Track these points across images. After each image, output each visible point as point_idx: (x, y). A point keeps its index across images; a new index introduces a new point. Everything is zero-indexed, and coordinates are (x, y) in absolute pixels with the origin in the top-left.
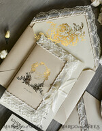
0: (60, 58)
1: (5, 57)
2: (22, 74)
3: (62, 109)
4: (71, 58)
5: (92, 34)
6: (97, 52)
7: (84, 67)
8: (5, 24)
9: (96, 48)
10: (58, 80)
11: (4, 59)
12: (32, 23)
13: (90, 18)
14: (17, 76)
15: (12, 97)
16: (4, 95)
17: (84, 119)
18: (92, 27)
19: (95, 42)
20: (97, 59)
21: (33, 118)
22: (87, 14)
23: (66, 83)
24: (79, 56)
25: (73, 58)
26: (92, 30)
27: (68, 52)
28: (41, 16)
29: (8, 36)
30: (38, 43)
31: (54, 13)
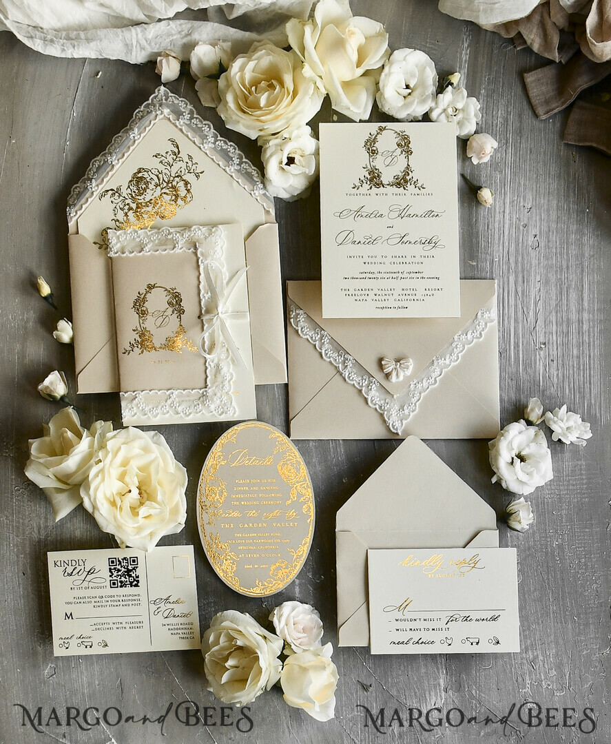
0: (177, 251)
1: (71, 333)
2: (128, 336)
3: (259, 353)
4: (199, 233)
5: (208, 147)
6: (248, 176)
7: (244, 232)
8: (22, 273)
9: (239, 171)
10: (205, 297)
11: (73, 339)
12: (71, 224)
13: (178, 114)
14: (121, 350)
15: (141, 396)
16: (123, 404)
17: (326, 340)
18: (198, 131)
19: (228, 159)
20: (259, 192)
21: (212, 407)
22: (166, 111)
23: (226, 292)
24: (216, 216)
25: (204, 229)
26: (204, 137)
27: (186, 227)
28: (80, 195)
29: (46, 290)
30: (112, 254)
31: (99, 168)
